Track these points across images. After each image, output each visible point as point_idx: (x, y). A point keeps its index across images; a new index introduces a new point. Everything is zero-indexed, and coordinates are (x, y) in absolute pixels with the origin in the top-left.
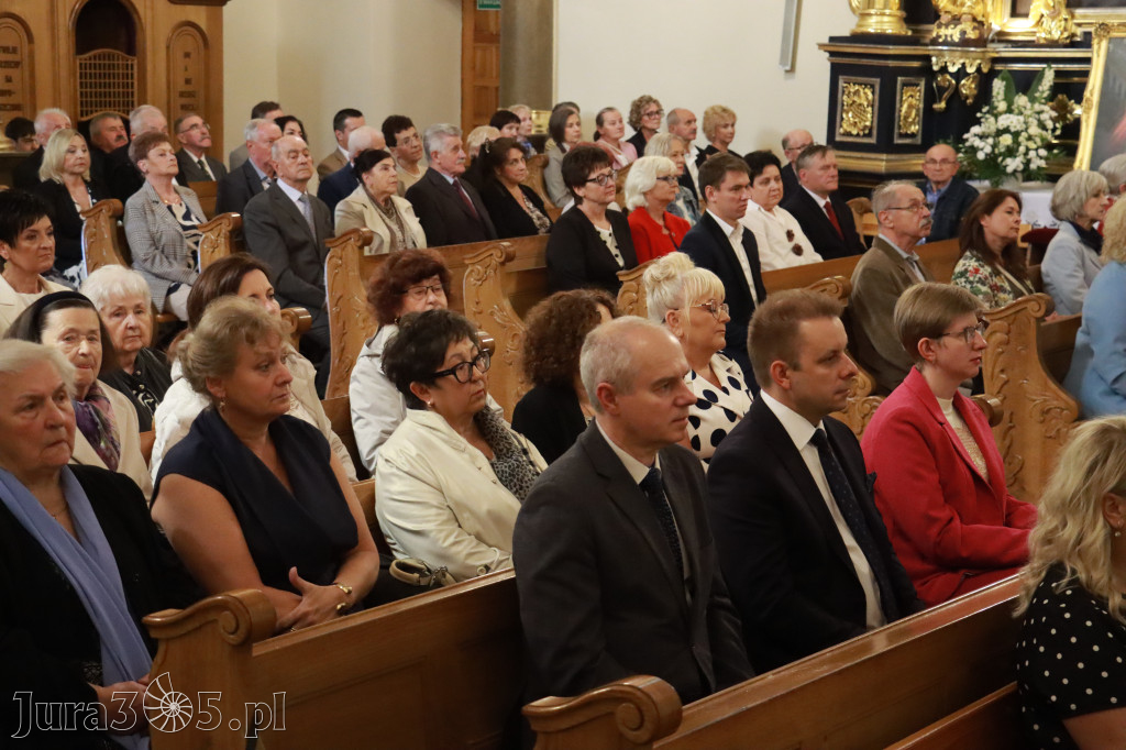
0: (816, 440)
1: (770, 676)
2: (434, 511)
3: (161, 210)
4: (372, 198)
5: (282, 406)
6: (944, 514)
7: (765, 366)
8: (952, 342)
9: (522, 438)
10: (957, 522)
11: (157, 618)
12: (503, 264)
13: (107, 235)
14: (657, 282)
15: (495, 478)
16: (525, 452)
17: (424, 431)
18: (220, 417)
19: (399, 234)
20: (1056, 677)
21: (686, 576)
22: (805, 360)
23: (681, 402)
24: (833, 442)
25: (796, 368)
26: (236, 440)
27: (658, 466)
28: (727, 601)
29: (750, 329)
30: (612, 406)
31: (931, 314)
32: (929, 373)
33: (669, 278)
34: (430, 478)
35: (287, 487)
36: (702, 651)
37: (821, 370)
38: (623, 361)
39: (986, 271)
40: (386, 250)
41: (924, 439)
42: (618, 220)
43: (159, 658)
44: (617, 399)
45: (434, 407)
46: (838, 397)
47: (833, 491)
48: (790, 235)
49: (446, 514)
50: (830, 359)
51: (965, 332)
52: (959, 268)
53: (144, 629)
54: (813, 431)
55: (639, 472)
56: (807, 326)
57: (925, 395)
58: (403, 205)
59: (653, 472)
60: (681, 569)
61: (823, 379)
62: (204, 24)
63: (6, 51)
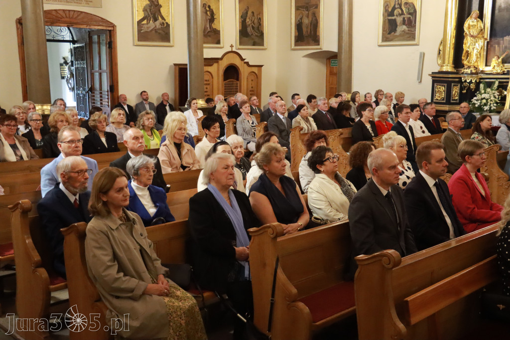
0: (435, 185)
1: (424, 251)
2: (324, 202)
3: (246, 121)
4: (302, 117)
5: (284, 172)
6: (473, 206)
7: (421, 163)
8: (475, 157)
9: (349, 182)
10: (476, 209)
11: (251, 230)
12: (340, 135)
13: (231, 128)
14: (386, 140)
15: (342, 192)
16: (350, 186)
17: (321, 180)
18: (266, 176)
19: (310, 128)
21: (398, 222)
22: (433, 161)
23: (397, 172)
24: (440, 185)
25: (430, 163)
26: (270, 182)
27: (390, 191)
29: (417, 152)
30: (377, 174)
31: (470, 149)
32: (468, 166)
33: (390, 138)
34: (323, 193)
36: (403, 244)
37: (437, 164)
38: (380, 161)
39: (480, 137)
40: (306, 132)
41: (466, 184)
42: (372, 123)
43: (251, 241)
44: (378, 172)
45: (323, 172)
46: (442, 172)
47: (440, 199)
48: (421, 128)
49: (328, 203)
50: (440, 161)
51: (480, 154)
53: (248, 233)
54: (435, 182)
55: (385, 192)
56: (433, 151)
57: (467, 172)
58: (311, 119)
59: (389, 193)
60: (397, 220)
61: (438, 166)
62: (257, 72)
63: (206, 81)
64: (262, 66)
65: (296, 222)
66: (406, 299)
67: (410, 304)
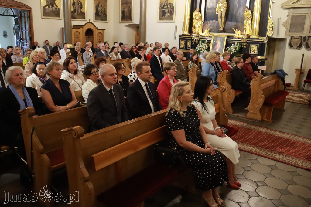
0: (146, 85)
3: (87, 54)
4: (114, 53)
8: (171, 71)
12: (127, 61)
13: (80, 58)
14: (133, 62)
17: (89, 82)
18: (50, 79)
20: (170, 124)
21: (117, 106)
22: (143, 72)
23: (114, 78)
24: (149, 85)
25: (142, 73)
26: (52, 82)
28: (126, 110)
32: (168, 75)
33: (134, 61)
34: (88, 90)
35: (61, 91)
37: (146, 74)
38: (105, 71)
39: (193, 64)
41: (166, 84)
44: (104, 77)
45: (91, 79)
46: (149, 78)
48: (169, 59)
50: (147, 72)
51: (173, 69)
52: (189, 63)
54: (145, 83)
55: (108, 89)
56: (144, 67)
57: (167, 79)
59: (111, 89)
61: (146, 75)
62: (102, 33)
63: (77, 36)
64: (104, 30)
65: (66, 105)
66: (92, 156)
67: (95, 159)
